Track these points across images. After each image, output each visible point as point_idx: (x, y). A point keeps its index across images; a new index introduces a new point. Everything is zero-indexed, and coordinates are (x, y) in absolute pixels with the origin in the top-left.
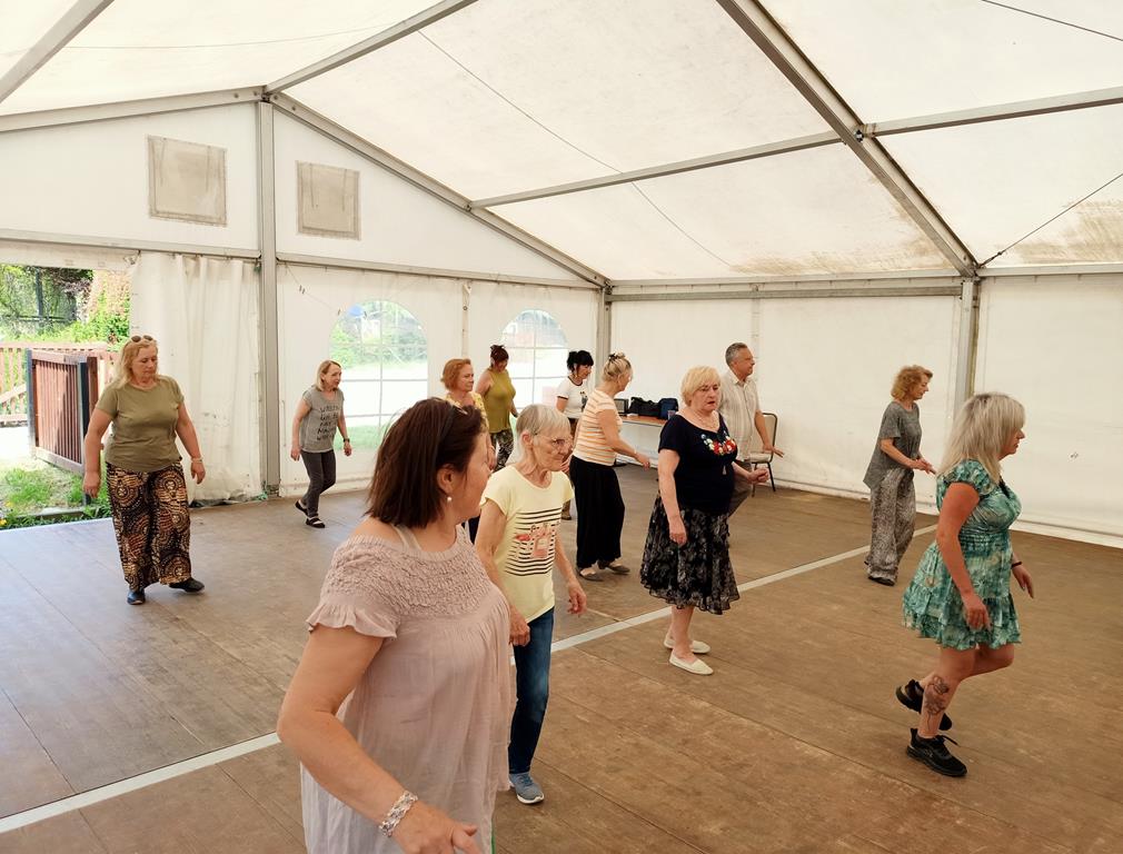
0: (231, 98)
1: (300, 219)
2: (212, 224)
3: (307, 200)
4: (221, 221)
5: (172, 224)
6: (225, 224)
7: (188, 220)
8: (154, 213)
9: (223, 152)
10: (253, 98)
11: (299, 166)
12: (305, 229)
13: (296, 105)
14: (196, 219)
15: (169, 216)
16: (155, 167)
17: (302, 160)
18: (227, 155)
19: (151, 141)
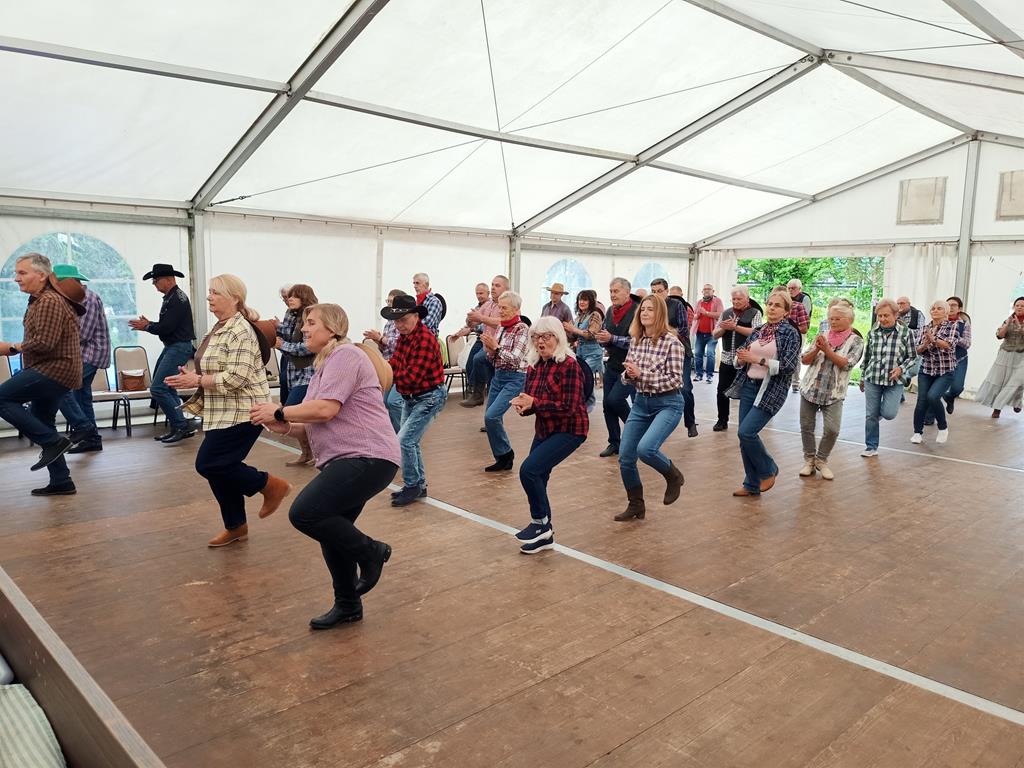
0: (952, 145)
1: (998, 210)
2: (933, 224)
3: (1006, 196)
4: (940, 221)
5: (909, 227)
6: (942, 223)
7: (917, 224)
8: (899, 222)
9: (945, 179)
10: (965, 140)
11: (1002, 175)
12: (1000, 217)
13: (997, 136)
14: (924, 222)
15: (907, 223)
16: (901, 197)
17: (1003, 171)
18: (948, 181)
19: (902, 183)
